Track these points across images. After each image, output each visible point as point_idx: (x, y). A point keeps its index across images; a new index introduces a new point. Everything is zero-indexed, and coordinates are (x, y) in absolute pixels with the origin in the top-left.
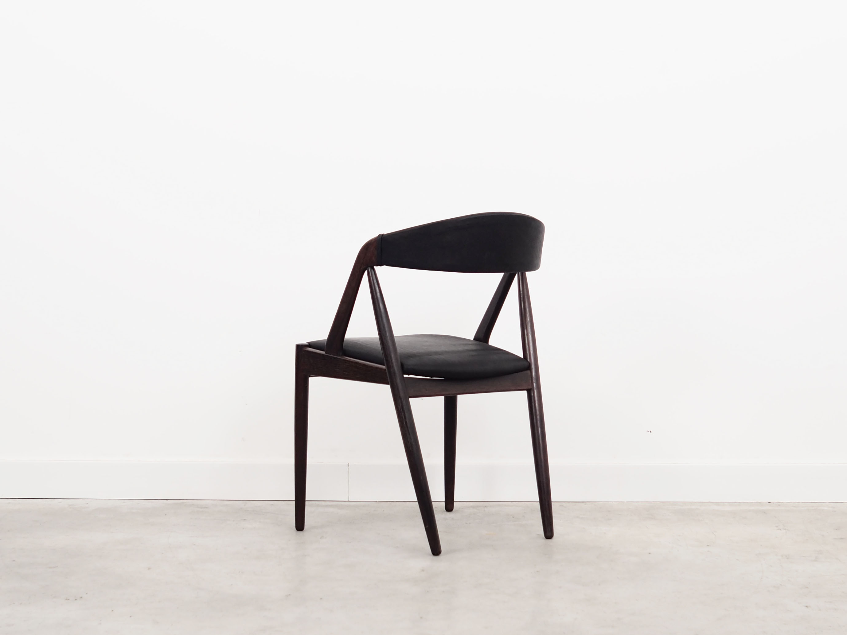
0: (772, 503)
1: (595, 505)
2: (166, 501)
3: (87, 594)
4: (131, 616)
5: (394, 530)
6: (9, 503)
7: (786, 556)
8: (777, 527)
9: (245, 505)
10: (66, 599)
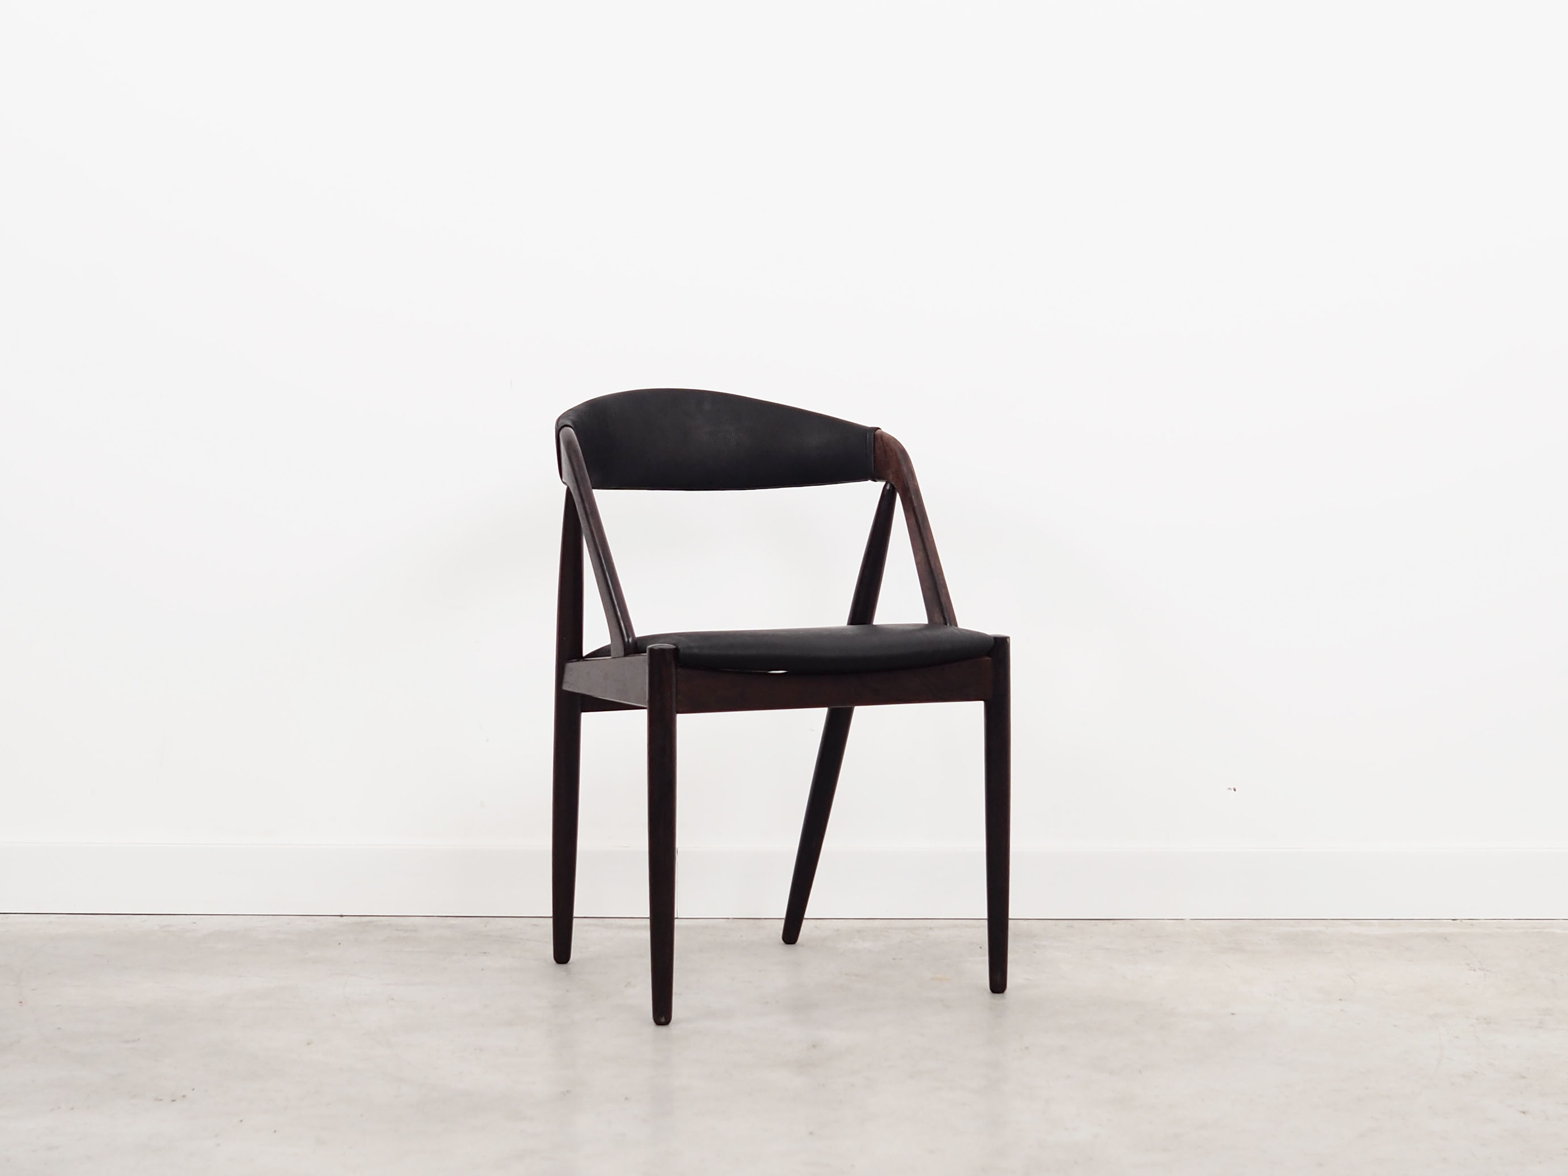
0: (1458, 921)
1: (1133, 925)
2: (341, 917)
3: (194, 1089)
4: (275, 1131)
5: (760, 971)
7: (1485, 1019)
8: (1468, 964)
9: (483, 926)
10: (156, 1100)
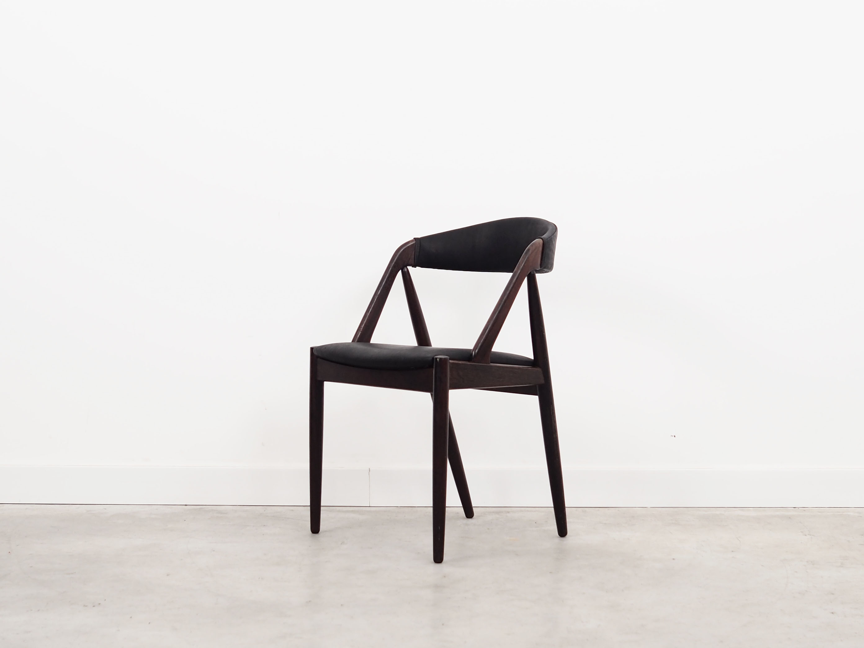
0: (797, 508)
1: (618, 510)
2: (186, 506)
3: (105, 600)
4: (149, 623)
5: (415, 535)
6: (27, 509)
7: (811, 562)
8: (802, 532)
9: (265, 511)
10: (84, 606)
